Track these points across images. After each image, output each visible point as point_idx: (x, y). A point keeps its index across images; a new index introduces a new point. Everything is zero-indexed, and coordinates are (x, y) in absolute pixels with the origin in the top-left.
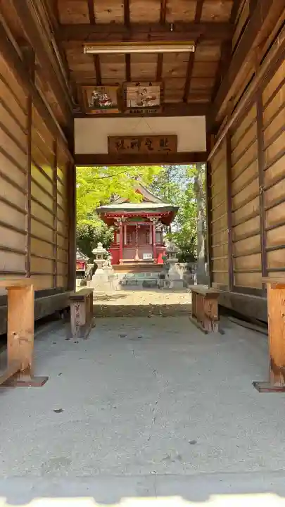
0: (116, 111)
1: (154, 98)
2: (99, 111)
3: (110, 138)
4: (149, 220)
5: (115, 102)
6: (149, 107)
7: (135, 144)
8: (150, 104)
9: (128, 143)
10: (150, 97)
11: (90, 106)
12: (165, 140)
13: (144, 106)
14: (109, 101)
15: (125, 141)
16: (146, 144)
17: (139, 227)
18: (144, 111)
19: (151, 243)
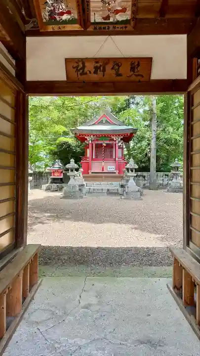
0: (76, 27)
1: (124, 10)
2: (56, 28)
3: (67, 61)
4: (113, 140)
5: (75, 15)
6: (118, 22)
7: (99, 68)
8: (120, 17)
9: (90, 67)
10: (119, 8)
11: (44, 20)
12: (136, 63)
13: (111, 20)
14: (69, 13)
15: (87, 64)
16: (113, 68)
17: (105, 145)
18: (111, 27)
19: (114, 158)
